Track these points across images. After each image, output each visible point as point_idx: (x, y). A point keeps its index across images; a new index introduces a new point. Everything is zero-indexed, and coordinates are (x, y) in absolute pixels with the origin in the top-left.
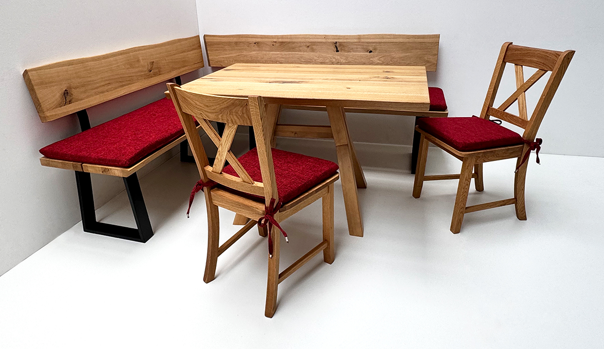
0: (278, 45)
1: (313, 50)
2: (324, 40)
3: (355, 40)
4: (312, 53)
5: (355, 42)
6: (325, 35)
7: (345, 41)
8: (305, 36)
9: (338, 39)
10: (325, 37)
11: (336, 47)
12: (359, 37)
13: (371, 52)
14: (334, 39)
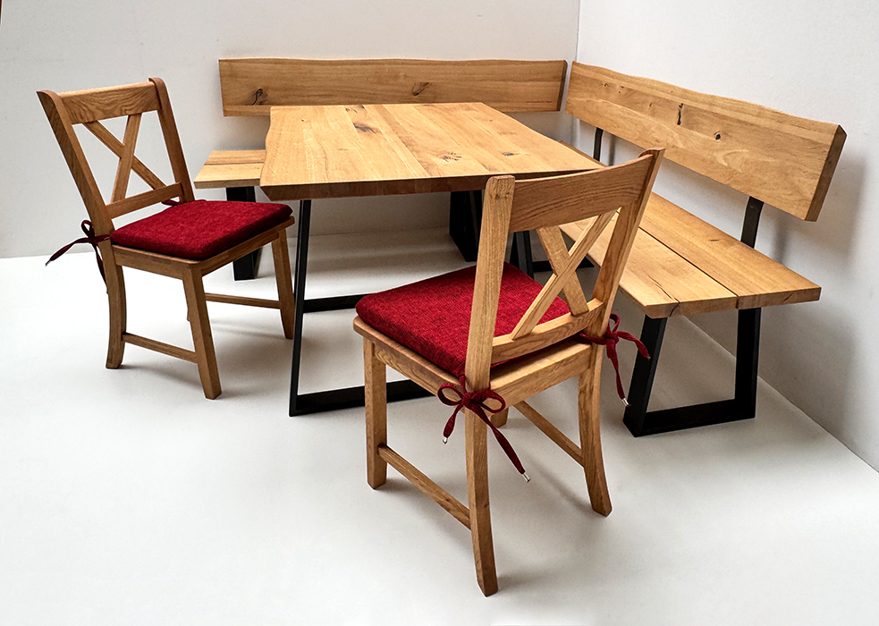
0: (623, 92)
1: (653, 114)
2: (669, 97)
3: (705, 107)
4: (651, 119)
5: (706, 111)
6: (674, 87)
7: (694, 104)
8: (652, 84)
9: (687, 98)
10: (673, 90)
11: (680, 113)
12: (712, 100)
13: (718, 137)
14: (682, 97)
